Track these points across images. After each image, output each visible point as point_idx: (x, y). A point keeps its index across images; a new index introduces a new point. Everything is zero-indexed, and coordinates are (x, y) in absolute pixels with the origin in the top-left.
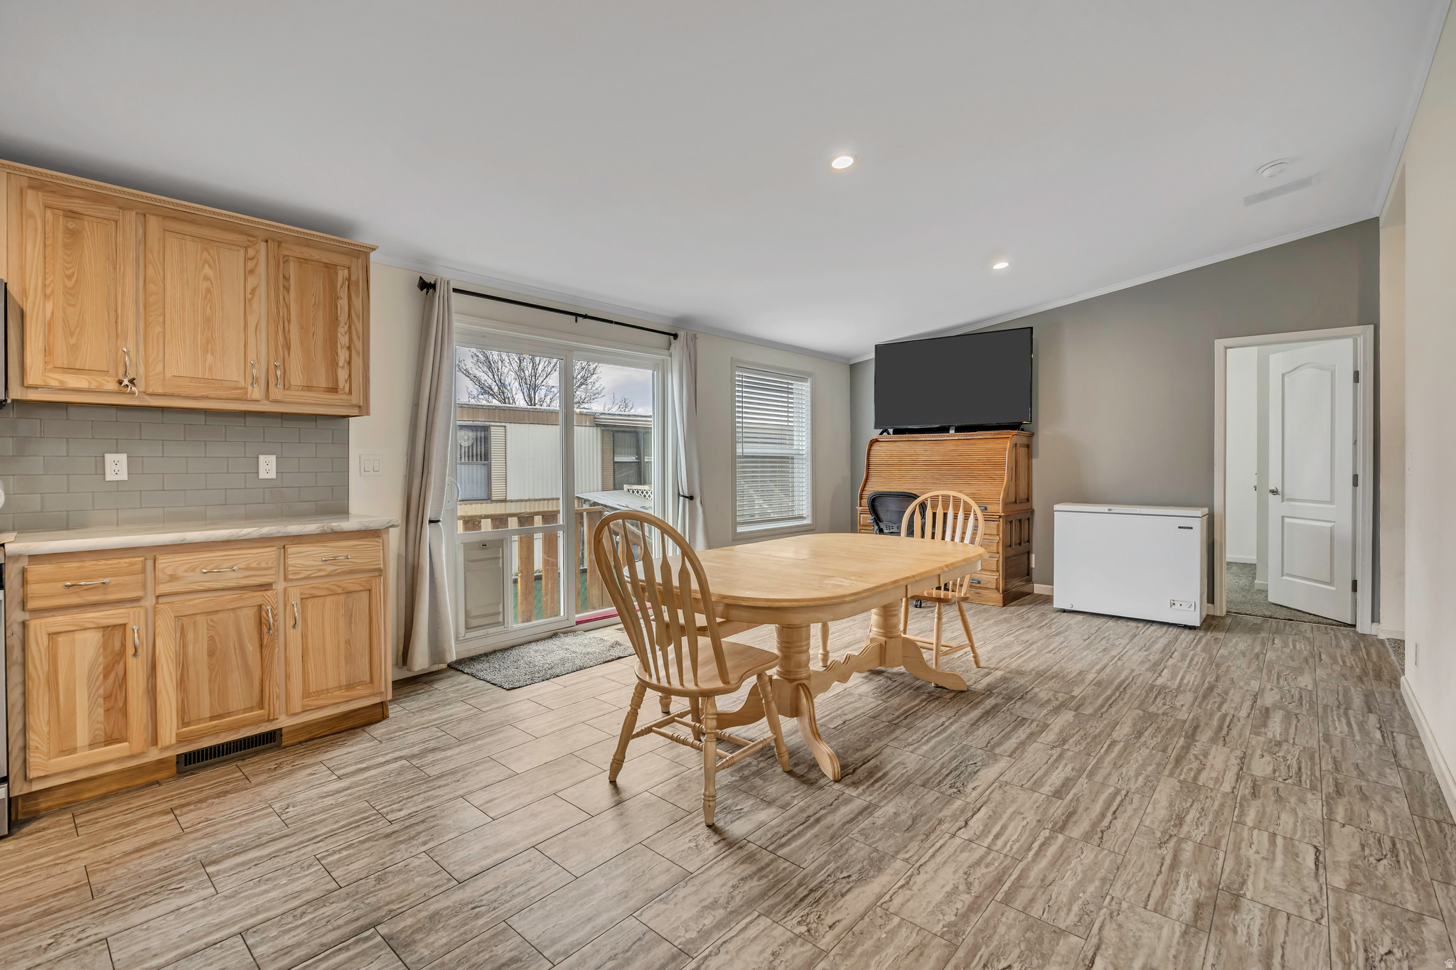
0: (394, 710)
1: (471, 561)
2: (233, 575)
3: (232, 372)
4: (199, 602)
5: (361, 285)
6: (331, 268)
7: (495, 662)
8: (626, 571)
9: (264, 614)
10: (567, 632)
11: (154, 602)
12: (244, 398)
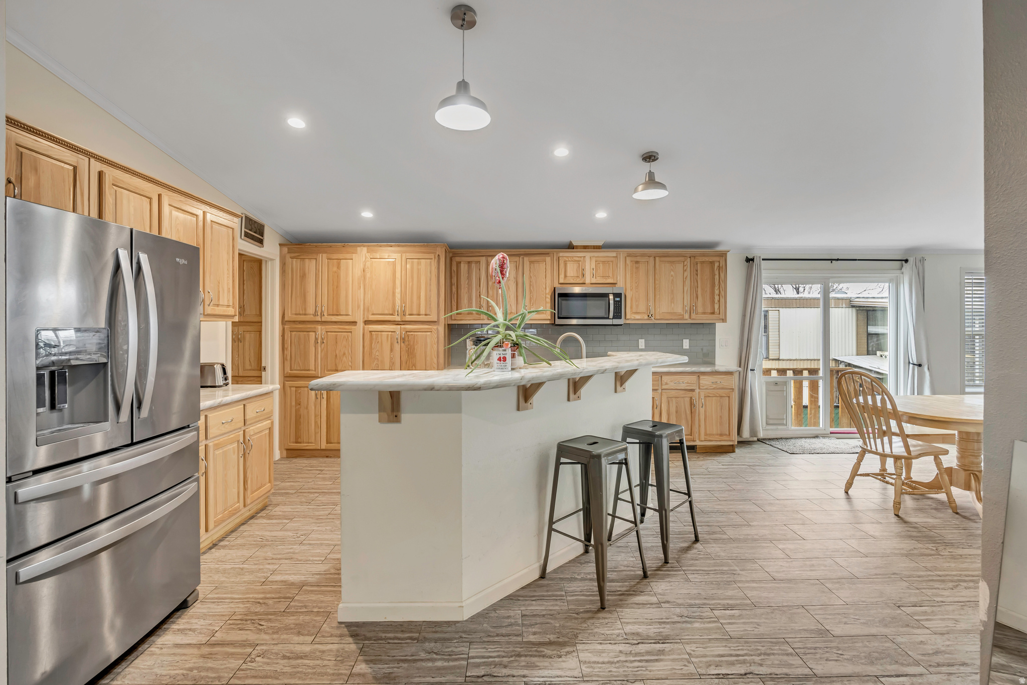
0: (737, 450)
1: (769, 391)
2: (683, 385)
3: (679, 310)
4: (673, 393)
5: (723, 268)
6: (712, 263)
7: (783, 442)
8: (854, 401)
9: (692, 401)
10: (824, 436)
11: (661, 391)
12: (683, 319)
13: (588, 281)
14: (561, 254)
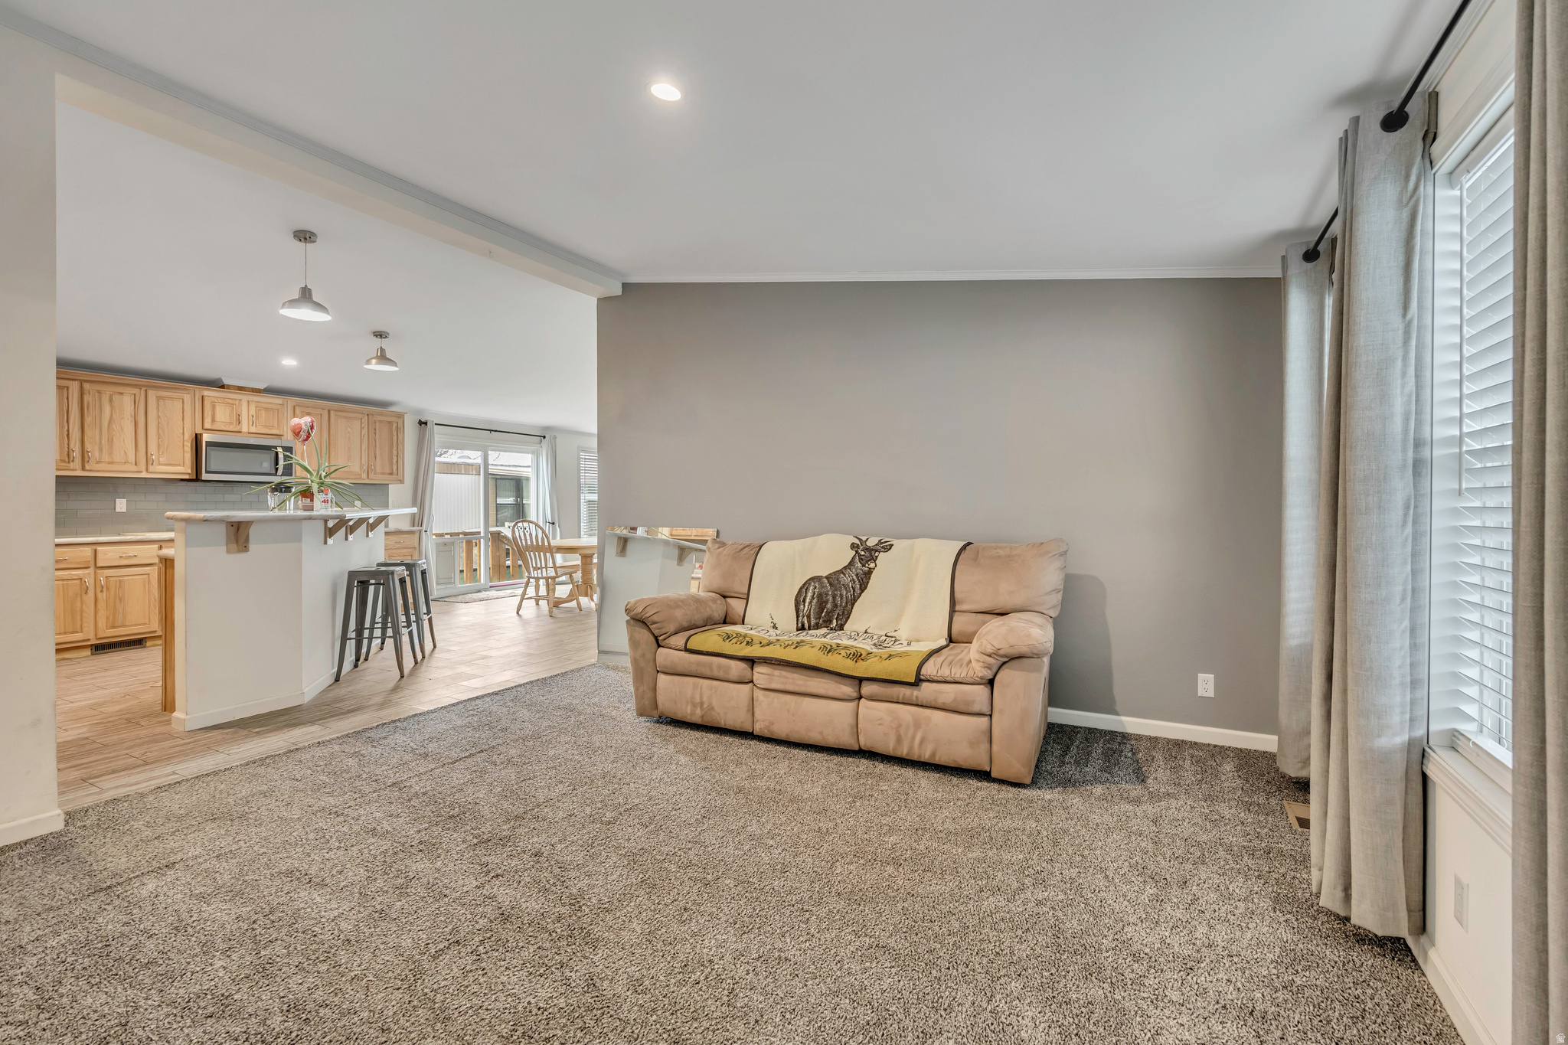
1: (438, 551)
3: (356, 468)
5: (400, 429)
6: (390, 423)
7: (455, 597)
10: (486, 590)
12: (361, 479)
13: (245, 429)
14: (206, 393)
